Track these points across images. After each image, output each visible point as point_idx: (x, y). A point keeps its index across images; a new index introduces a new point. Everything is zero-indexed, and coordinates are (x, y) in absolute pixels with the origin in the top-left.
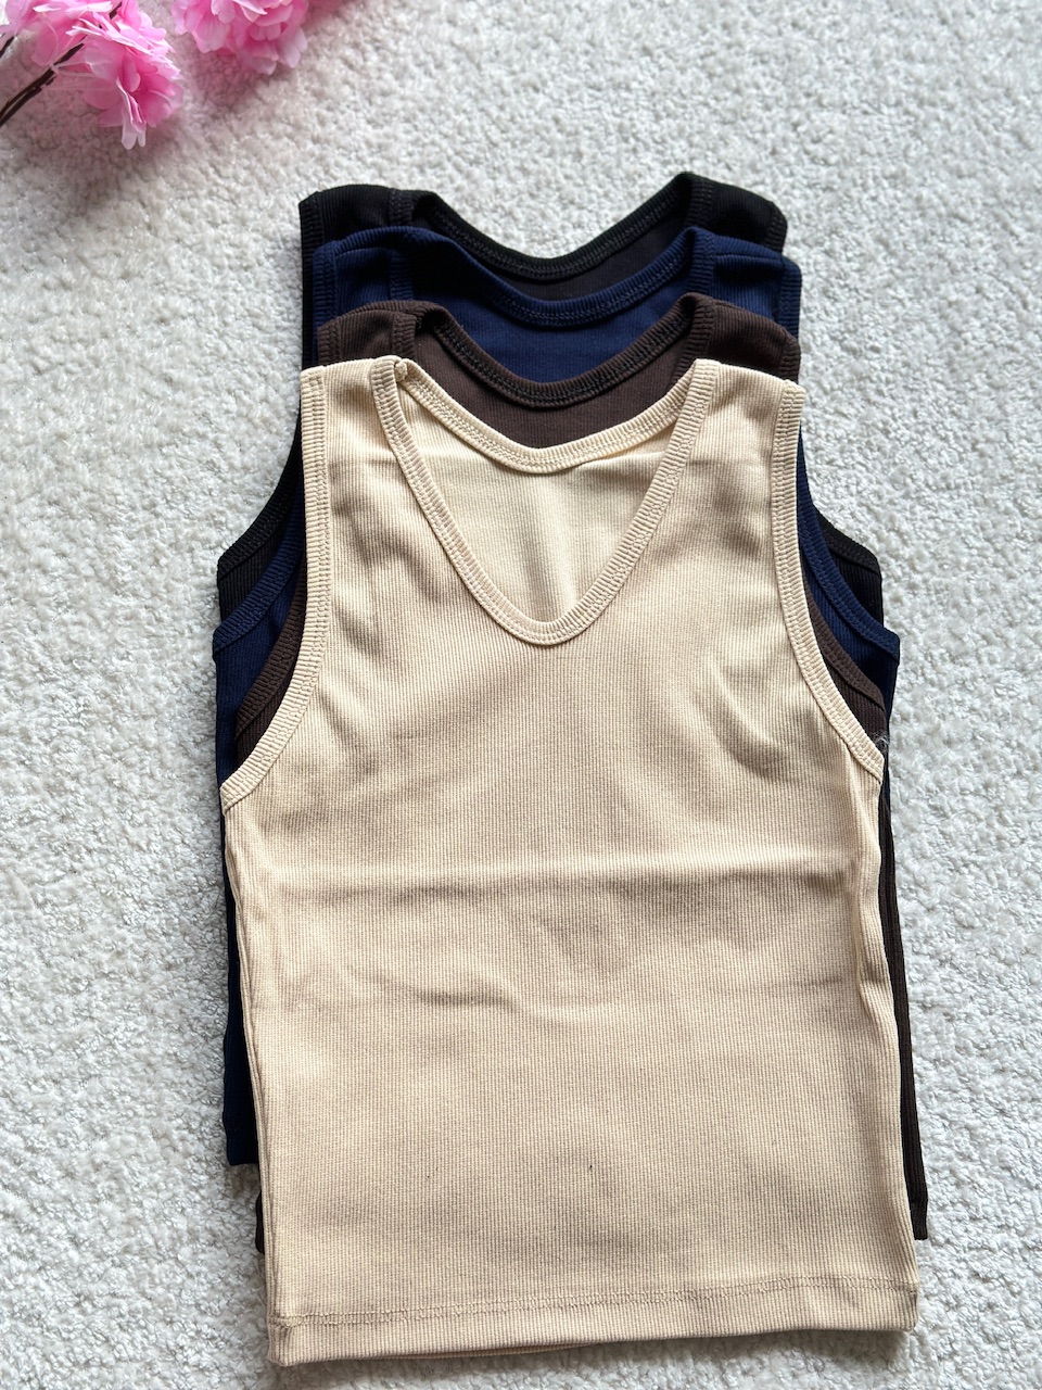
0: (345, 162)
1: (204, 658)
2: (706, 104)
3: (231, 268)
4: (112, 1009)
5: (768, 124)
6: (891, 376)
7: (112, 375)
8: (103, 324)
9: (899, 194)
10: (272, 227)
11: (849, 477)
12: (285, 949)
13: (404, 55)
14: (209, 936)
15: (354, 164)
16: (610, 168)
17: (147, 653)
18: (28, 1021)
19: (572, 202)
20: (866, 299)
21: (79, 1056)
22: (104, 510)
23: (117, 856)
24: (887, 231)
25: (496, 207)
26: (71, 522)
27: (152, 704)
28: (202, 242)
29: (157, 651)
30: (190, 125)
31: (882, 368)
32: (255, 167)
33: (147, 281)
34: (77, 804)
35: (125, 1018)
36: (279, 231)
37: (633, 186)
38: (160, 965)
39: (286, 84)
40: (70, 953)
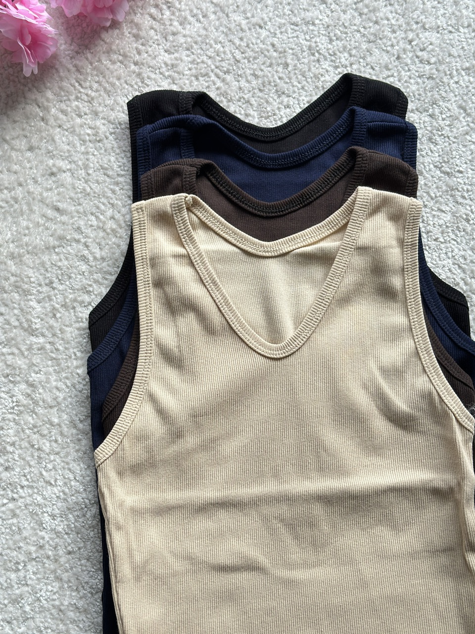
0: (153, 76)
1: (82, 371)
2: (359, 31)
3: (90, 141)
4: (38, 579)
5: (394, 41)
6: (469, 187)
7: (25, 207)
8: (18, 178)
10: (112, 115)
11: (447, 248)
12: (134, 546)
13: (184, 11)
14: (92, 534)
15: (158, 76)
16: (305, 72)
17: (51, 369)
19: (283, 93)
20: (454, 142)
21: (21, 607)
22: (24, 287)
23: (38, 489)
24: (464, 101)
25: (240, 98)
26: (5, 295)
27: (55, 399)
28: (73, 127)
29: (56, 368)
30: (64, 58)
31: (465, 182)
32: (102, 81)
33: (43, 152)
34: (14, 460)
35: (46, 584)
36: (117, 118)
37: (318, 82)
38: (65, 552)
39: (117, 31)
40: (13, 548)
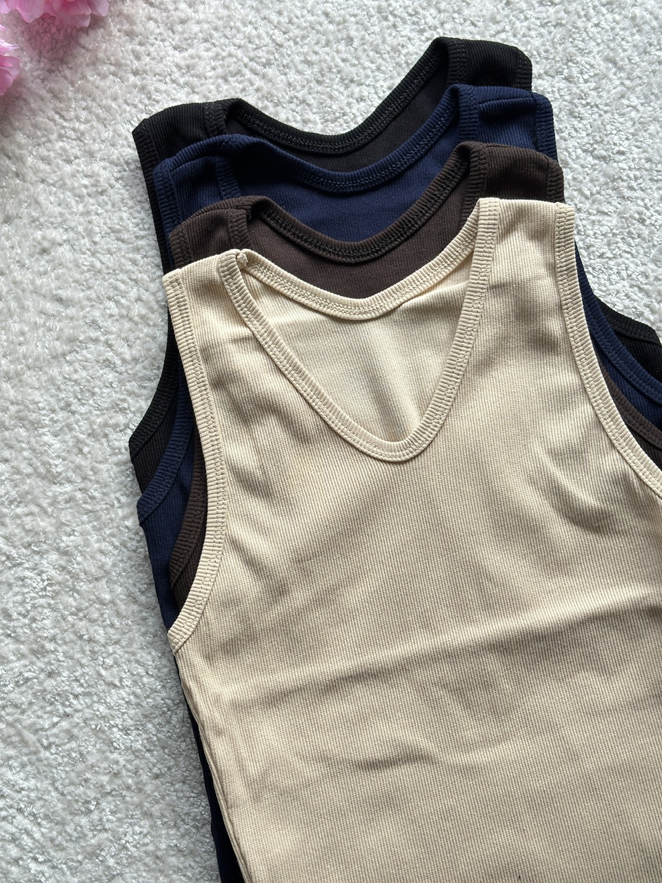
0: (163, 87)
1: (132, 522)
3: (89, 195)
4: (119, 820)
6: (637, 173)
7: (13, 305)
9: (618, 17)
10: (115, 153)
11: (619, 265)
12: (244, 753)
14: (183, 745)
15: (170, 87)
16: (378, 45)
17: (88, 527)
18: (57, 842)
19: (352, 81)
20: (606, 112)
21: (102, 861)
22: (31, 418)
23: (98, 695)
24: (612, 50)
25: (292, 98)
26: (7, 433)
27: (101, 567)
28: (61, 179)
29: (95, 523)
30: (32, 82)
31: (630, 167)
32: (92, 106)
33: (25, 221)
34: (59, 661)
35: (131, 824)
36: (122, 156)
37: (399, 56)
38: (150, 777)
39: (102, 30)
40: (78, 782)
